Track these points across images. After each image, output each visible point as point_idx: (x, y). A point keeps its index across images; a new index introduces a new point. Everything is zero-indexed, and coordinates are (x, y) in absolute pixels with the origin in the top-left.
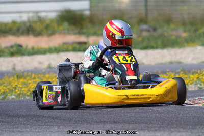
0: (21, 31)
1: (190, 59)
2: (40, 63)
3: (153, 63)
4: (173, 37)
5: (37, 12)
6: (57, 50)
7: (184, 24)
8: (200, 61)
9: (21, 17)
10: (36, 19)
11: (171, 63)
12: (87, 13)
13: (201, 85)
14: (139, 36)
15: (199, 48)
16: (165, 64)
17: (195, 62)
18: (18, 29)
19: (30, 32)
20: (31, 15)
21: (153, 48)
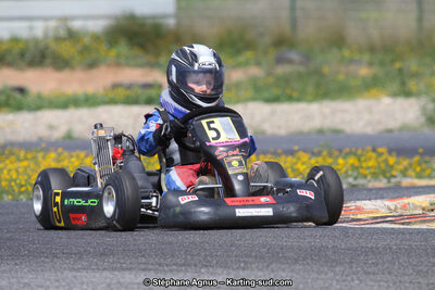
0: (28, 56)
1: (361, 124)
2: (51, 127)
3: (283, 132)
4: (341, 77)
5: (64, 19)
6: (89, 101)
7: (372, 49)
8: (381, 128)
9: (31, 28)
10: (62, 33)
11: (321, 132)
12: (171, 22)
13: (355, 178)
14: (269, 74)
15: (386, 101)
16: (309, 133)
17: (369, 130)
18: (22, 55)
19: (48, 61)
20: (53, 24)
21: (290, 99)
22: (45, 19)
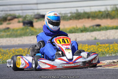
0: (103, 16)
2: (92, 36)
5: (115, 5)
19: (108, 17)
20: (112, 6)
22: (111, 5)
